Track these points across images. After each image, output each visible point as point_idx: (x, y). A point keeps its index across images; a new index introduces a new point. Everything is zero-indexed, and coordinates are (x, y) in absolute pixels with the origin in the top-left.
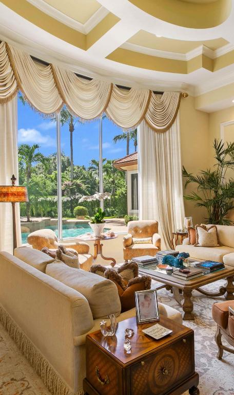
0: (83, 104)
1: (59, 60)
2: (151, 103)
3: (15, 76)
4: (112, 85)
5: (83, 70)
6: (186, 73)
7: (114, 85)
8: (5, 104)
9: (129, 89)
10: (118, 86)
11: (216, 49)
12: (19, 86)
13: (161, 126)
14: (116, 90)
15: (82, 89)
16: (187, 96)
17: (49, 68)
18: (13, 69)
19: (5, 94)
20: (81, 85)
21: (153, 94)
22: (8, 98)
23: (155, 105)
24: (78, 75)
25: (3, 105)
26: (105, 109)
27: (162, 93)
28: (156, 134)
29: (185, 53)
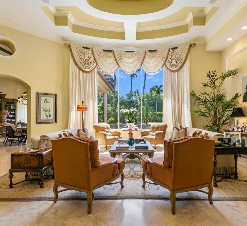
0: (128, 65)
1: (117, 47)
2: (169, 56)
3: (95, 60)
4: (146, 51)
5: (130, 48)
6: (187, 32)
7: (147, 51)
8: (91, 73)
9: (156, 51)
10: (149, 51)
11: (204, 10)
12: (97, 64)
13: (175, 68)
14: (148, 53)
15: (128, 58)
16: (195, 45)
17: (112, 53)
18: (94, 58)
19: (90, 69)
20: (128, 56)
21: (171, 50)
22: (92, 70)
23: (172, 56)
24: (126, 52)
25: (90, 73)
26: (141, 65)
27: (177, 48)
28: (173, 73)
29: (185, 20)
